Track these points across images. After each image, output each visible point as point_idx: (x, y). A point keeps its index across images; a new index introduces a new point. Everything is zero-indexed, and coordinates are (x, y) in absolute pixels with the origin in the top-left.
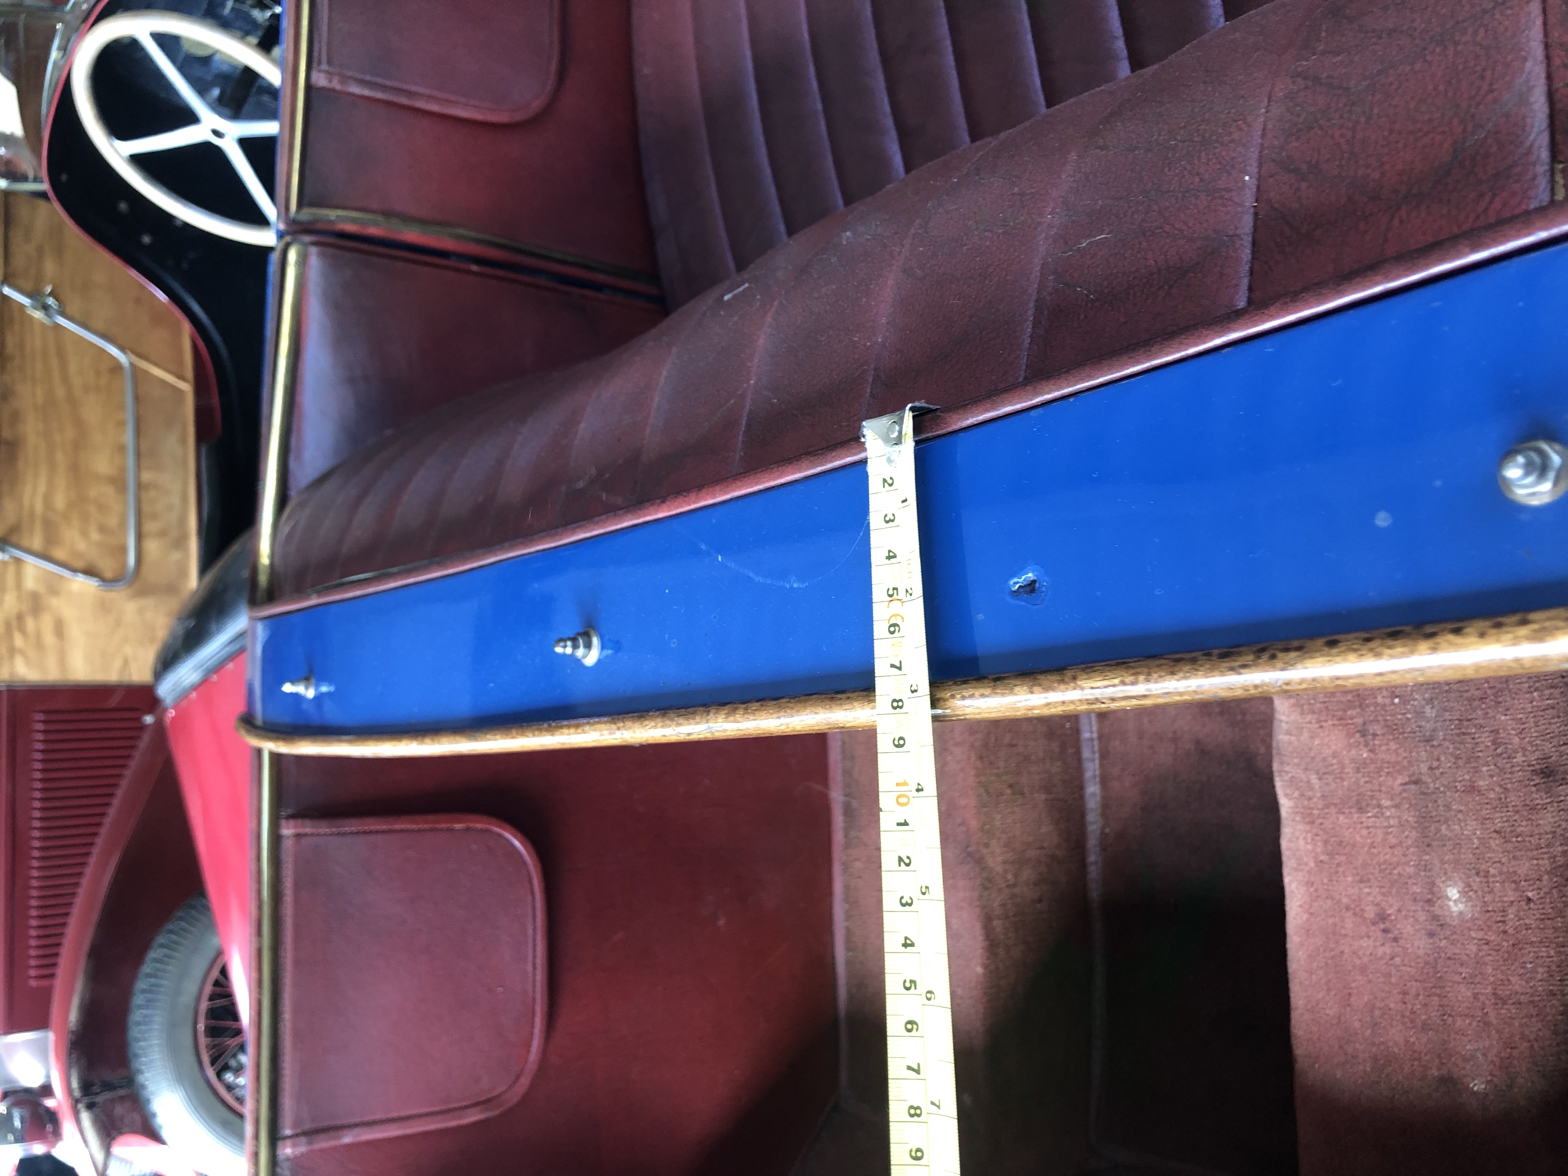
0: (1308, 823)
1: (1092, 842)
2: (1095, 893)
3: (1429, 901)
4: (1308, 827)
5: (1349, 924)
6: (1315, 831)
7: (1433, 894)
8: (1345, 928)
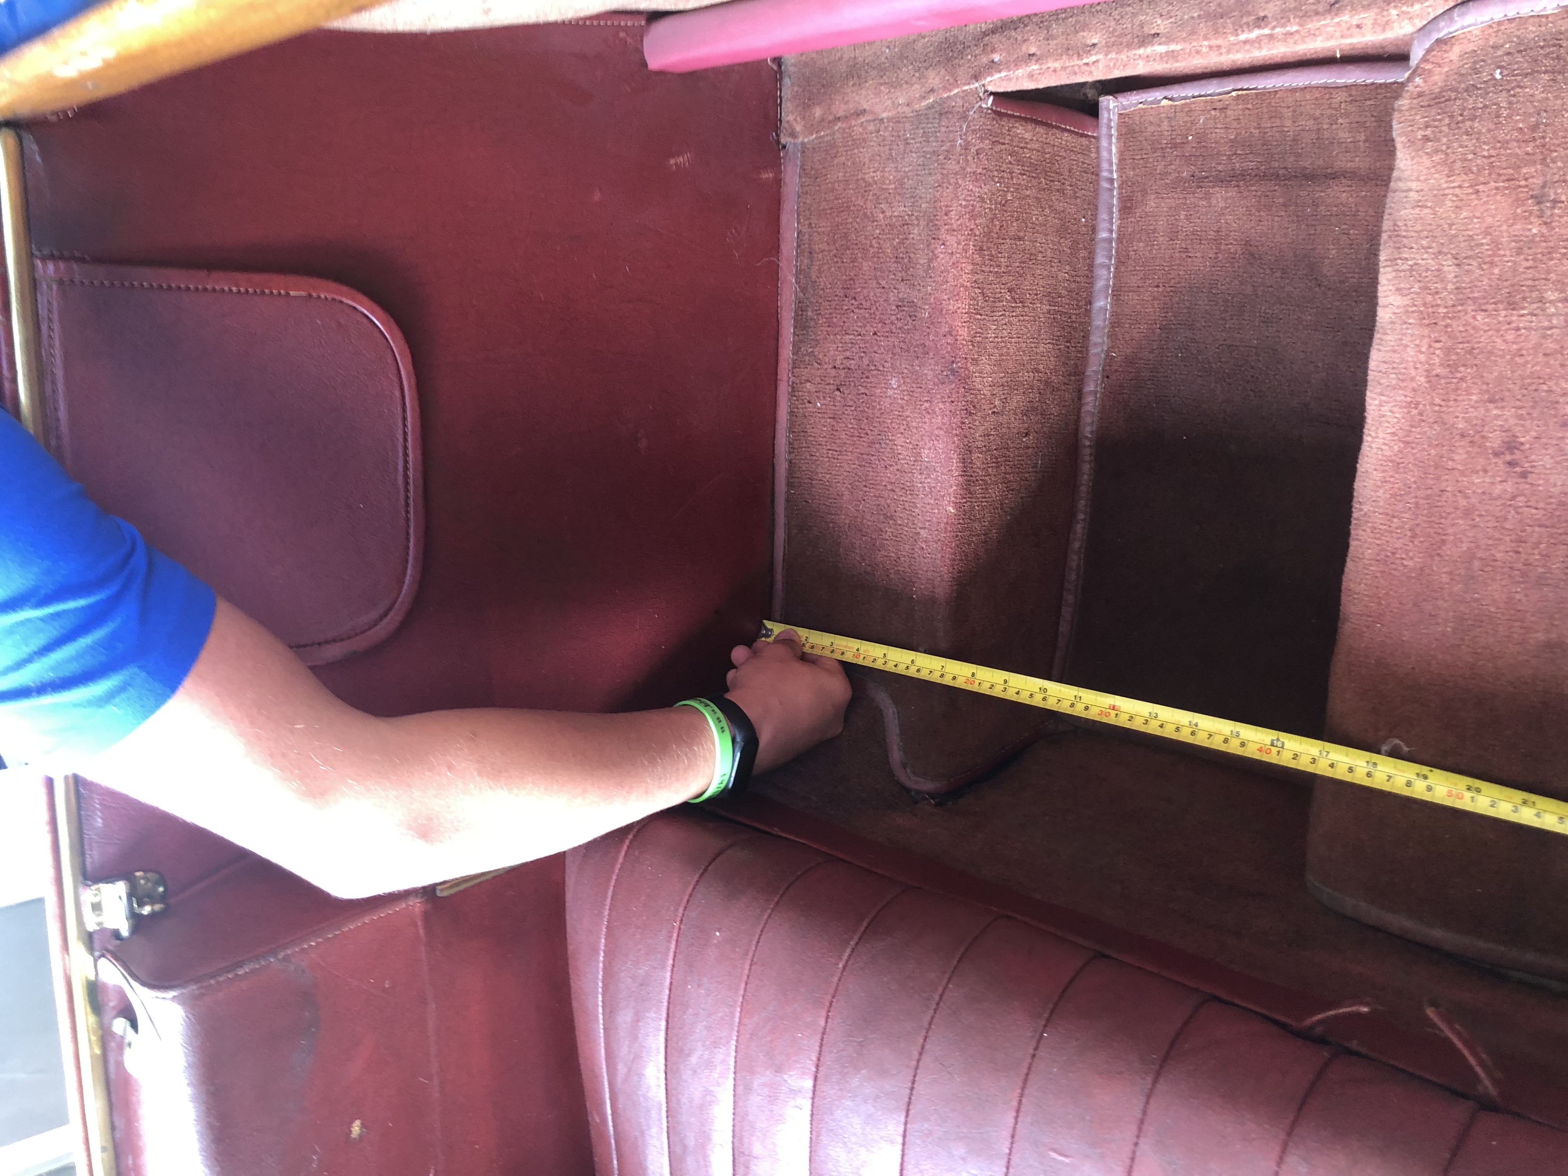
0: (1427, 326)
1: (1094, 368)
2: (1088, 428)
4: (1426, 331)
5: (1460, 456)
8: (1453, 460)
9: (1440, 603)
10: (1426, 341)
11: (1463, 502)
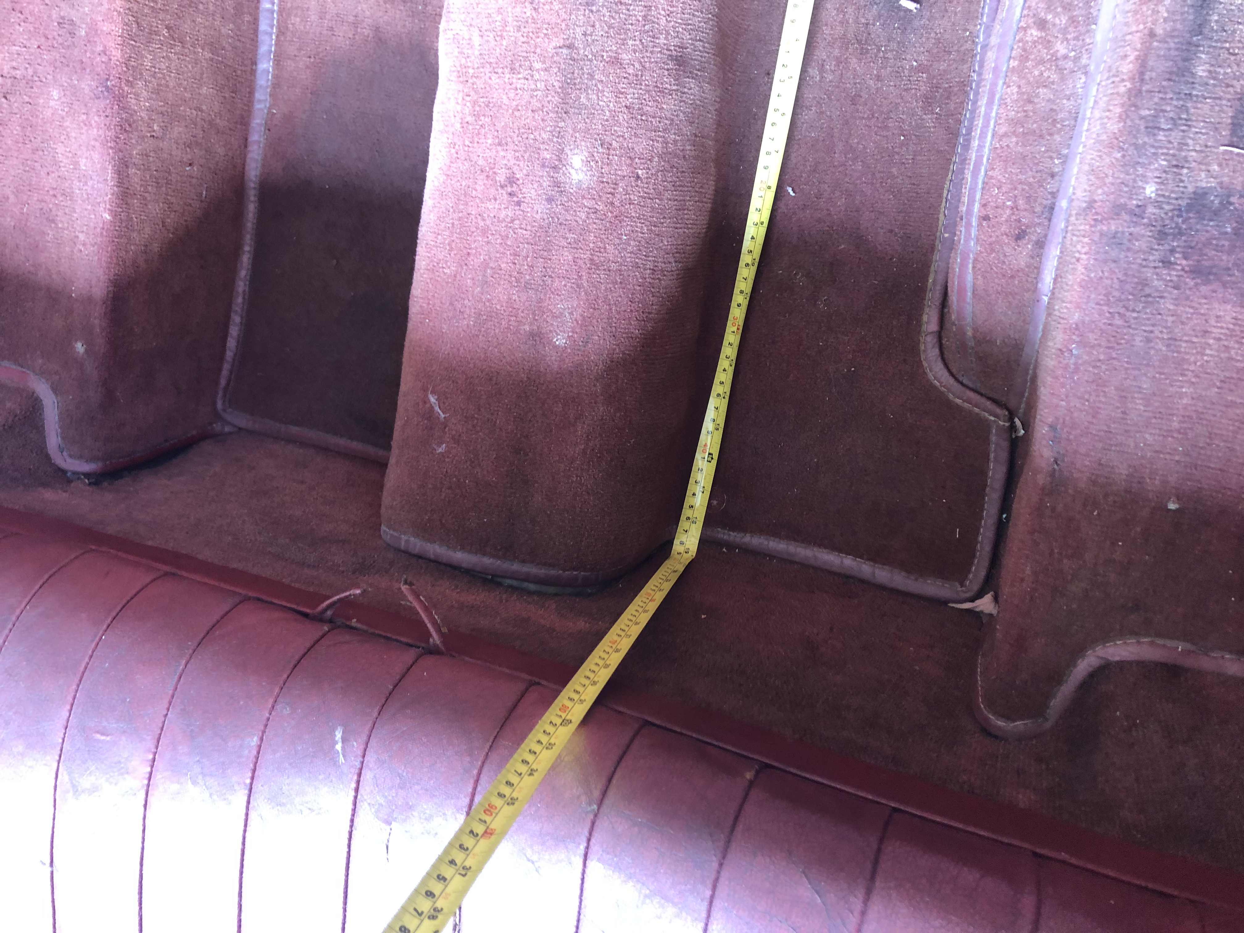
0: (462, 82)
1: (258, 121)
2: (253, 172)
3: (555, 168)
5: (480, 187)
6: (466, 90)
7: (560, 160)
8: (476, 190)
9: (466, 302)
10: (461, 94)
11: (482, 223)
